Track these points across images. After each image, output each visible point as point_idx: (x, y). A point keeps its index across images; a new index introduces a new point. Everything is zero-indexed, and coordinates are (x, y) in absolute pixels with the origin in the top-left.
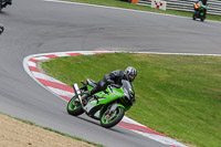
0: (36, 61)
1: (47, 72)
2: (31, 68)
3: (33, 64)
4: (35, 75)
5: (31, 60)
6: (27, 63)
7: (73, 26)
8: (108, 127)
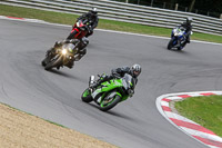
0: (169, 101)
1: (180, 112)
2: (164, 108)
3: (166, 104)
4: (168, 115)
5: (164, 99)
6: (160, 102)
7: (207, 65)
8: (106, 110)
